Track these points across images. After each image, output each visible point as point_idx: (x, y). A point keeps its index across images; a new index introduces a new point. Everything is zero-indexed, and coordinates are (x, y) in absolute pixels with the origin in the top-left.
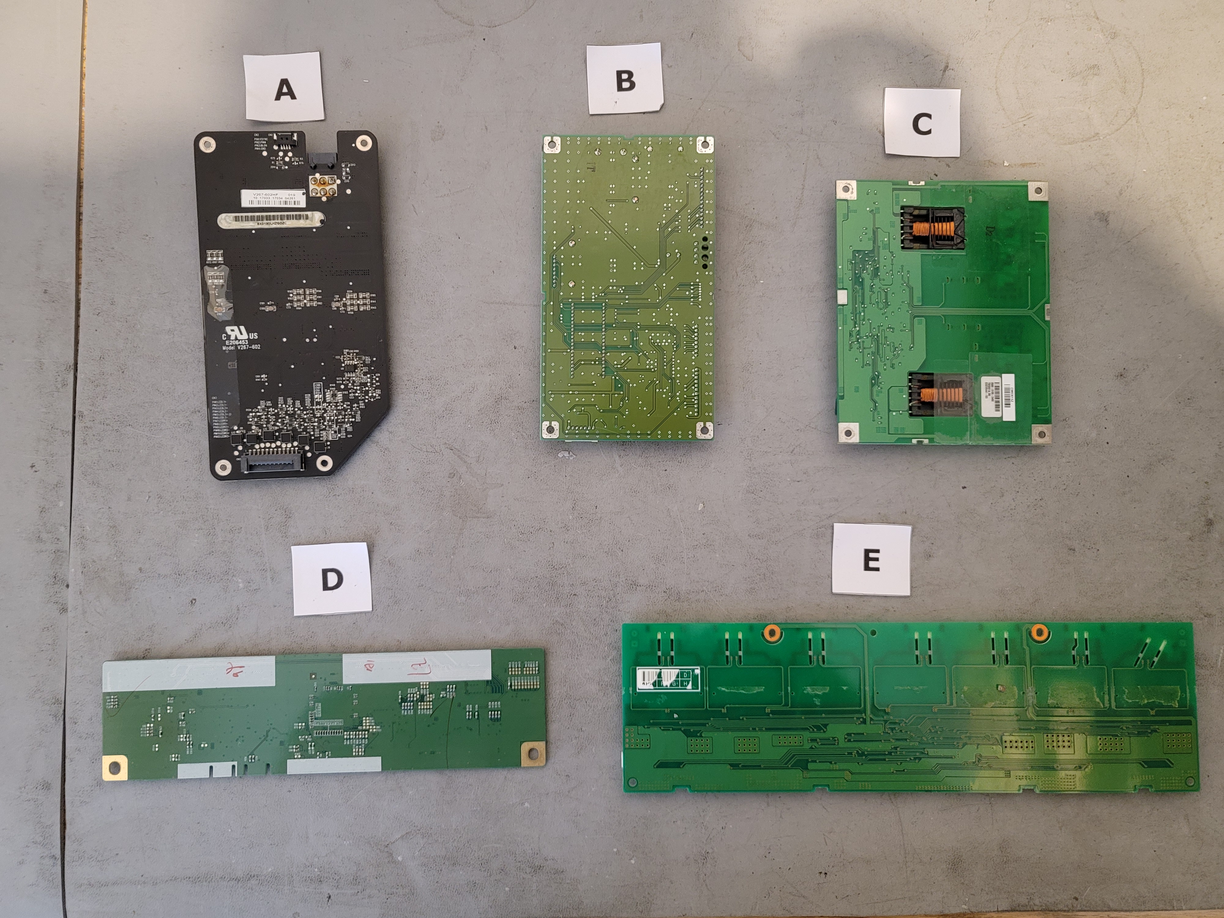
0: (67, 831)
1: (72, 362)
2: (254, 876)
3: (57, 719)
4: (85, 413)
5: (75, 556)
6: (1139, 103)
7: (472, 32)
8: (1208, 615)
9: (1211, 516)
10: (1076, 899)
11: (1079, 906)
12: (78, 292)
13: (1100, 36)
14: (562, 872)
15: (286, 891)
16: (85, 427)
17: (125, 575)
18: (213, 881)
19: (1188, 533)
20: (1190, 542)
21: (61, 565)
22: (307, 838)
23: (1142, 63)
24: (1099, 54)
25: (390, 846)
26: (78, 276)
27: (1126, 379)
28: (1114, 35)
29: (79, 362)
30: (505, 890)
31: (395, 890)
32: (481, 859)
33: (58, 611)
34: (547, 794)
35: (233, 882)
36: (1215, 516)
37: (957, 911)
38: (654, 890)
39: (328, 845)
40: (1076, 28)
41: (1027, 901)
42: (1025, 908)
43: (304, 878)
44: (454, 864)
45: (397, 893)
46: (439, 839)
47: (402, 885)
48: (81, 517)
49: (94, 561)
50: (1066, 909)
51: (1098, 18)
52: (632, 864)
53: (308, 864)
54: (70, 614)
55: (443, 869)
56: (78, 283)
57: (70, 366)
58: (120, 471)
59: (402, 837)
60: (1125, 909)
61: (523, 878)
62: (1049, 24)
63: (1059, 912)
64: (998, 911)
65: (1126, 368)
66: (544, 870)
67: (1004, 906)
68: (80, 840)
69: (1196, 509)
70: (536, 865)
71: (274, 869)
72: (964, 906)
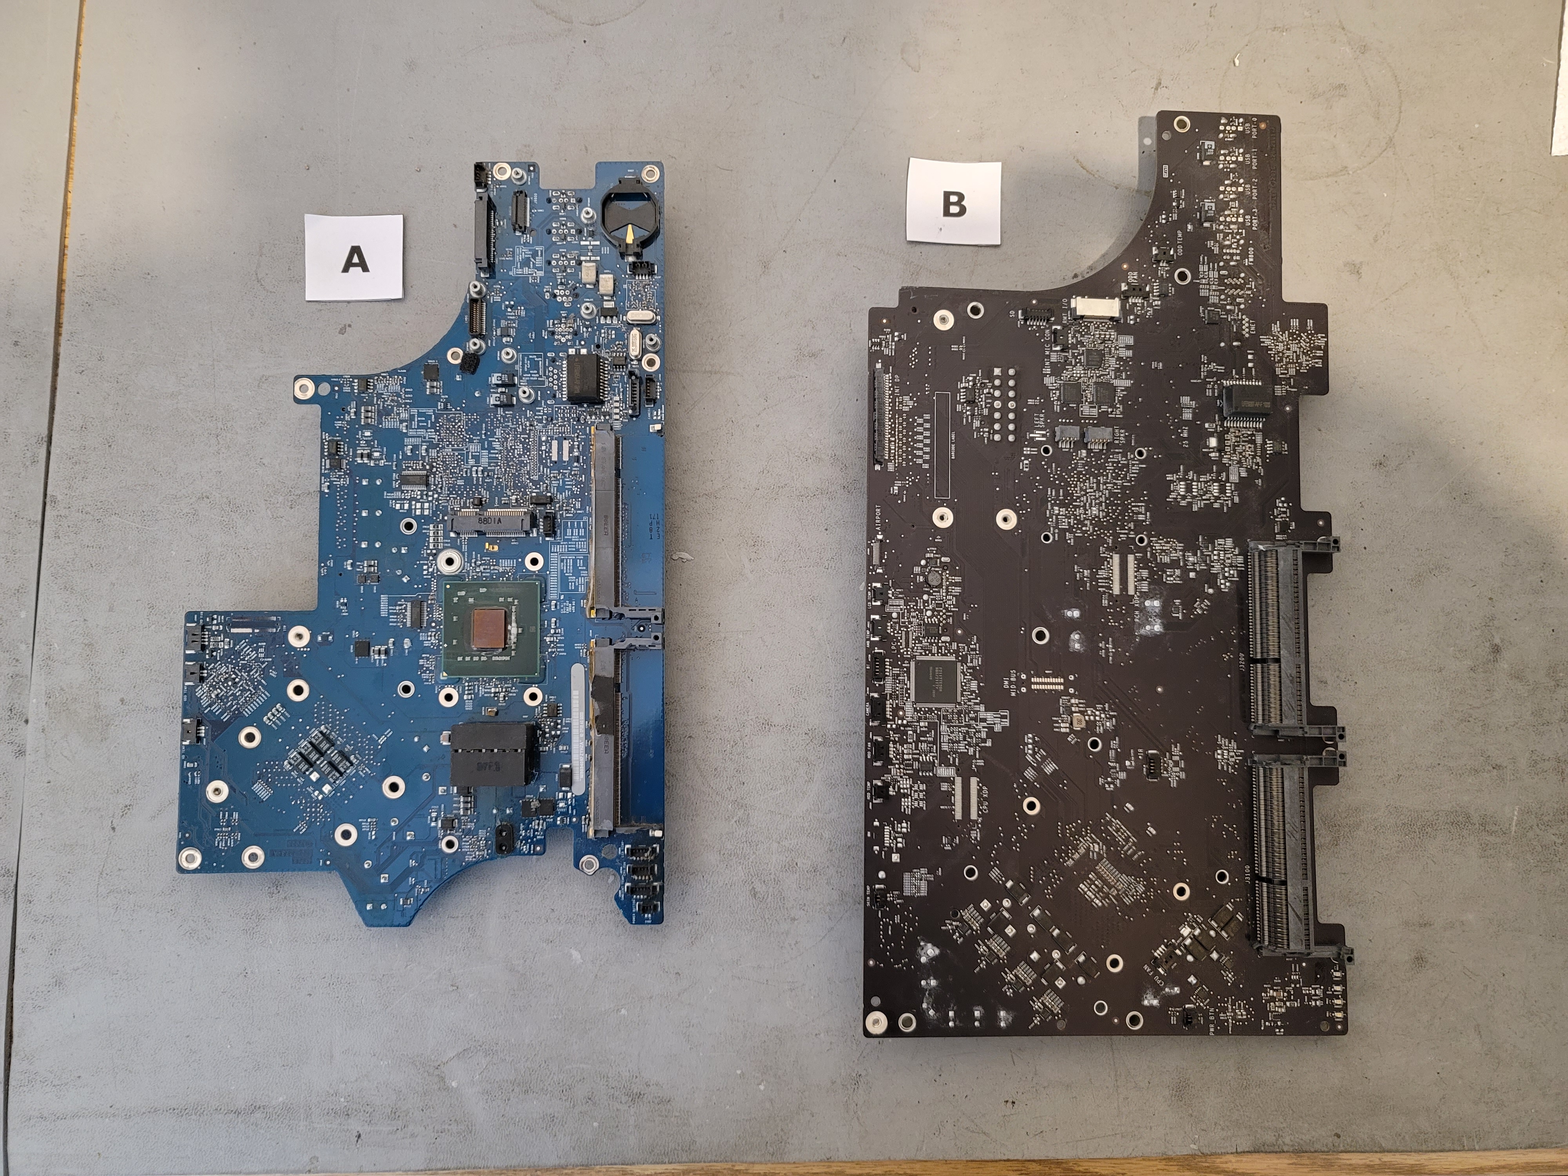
0: (14, 1046)
1: (45, 432)
2: (259, 1108)
3: (7, 896)
4: (60, 498)
5: (38, 682)
6: (1396, 131)
7: (569, 30)
8: (1496, 767)
9: (1497, 641)
10: (1338, 1136)
11: (1341, 1146)
12: (57, 344)
13: (1347, 50)
14: (669, 1101)
15: (301, 1128)
16: (58, 516)
17: (102, 707)
18: (205, 1113)
19: (1469, 663)
20: (1472, 674)
21: (19, 694)
22: (332, 1057)
23: (1399, 83)
24: (1347, 71)
25: (442, 1065)
26: (58, 325)
27: (1387, 469)
28: (1364, 49)
29: (54, 433)
30: (593, 1126)
31: (446, 1127)
32: (561, 1084)
33: (14, 754)
34: (651, 998)
35: (232, 1116)
36: (1502, 640)
37: (1185, 1152)
38: (790, 1125)
39: (359, 1065)
40: (1317, 39)
41: (1275, 1138)
42: (1272, 1149)
43: (326, 1111)
44: (526, 1092)
45: (448, 1130)
46: (507, 1058)
47: (456, 1120)
48: (48, 632)
49: (62, 689)
50: (1326, 1150)
51: (1343, 29)
52: (760, 1091)
53: (332, 1092)
54: (29, 758)
55: (512, 1099)
56: (58, 334)
57: (42, 438)
58: (101, 573)
59: (458, 1055)
60: (1401, 1148)
61: (618, 1110)
62: (1284, 34)
63: (1316, 1154)
64: (1237, 1152)
65: (1387, 455)
66: (644, 1099)
67: (1245, 1146)
68: (31, 1058)
69: (1478, 633)
70: (634, 1092)
71: (287, 1099)
72: (1192, 1146)
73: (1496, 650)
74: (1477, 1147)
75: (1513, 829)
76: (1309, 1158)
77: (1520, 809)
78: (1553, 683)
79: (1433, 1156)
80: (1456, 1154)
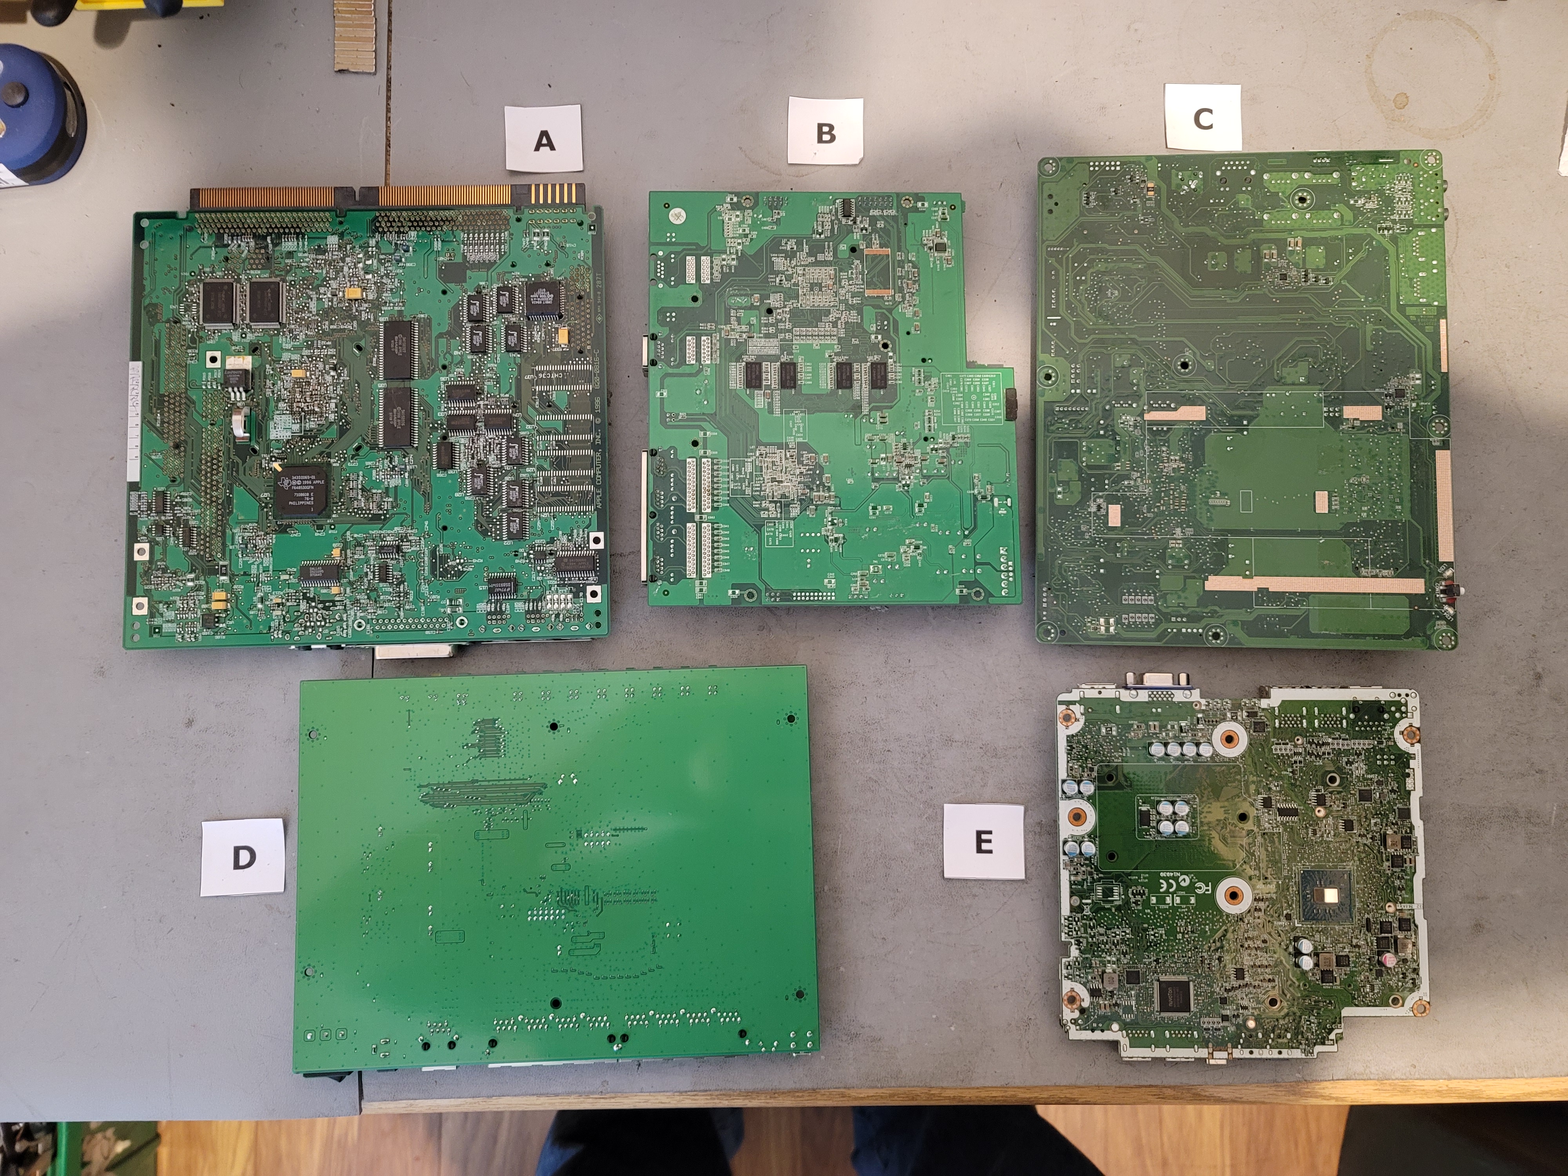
9: (1539, 670)
11: (1417, 1074)
14: (879, 1040)
19: (1517, 687)
20: (1519, 696)
36: (1543, 669)
38: (976, 1058)
42: (1361, 1077)
52: (952, 1031)
63: (1396, 1081)
69: (1524, 663)
72: (1297, 1075)
73: (1538, 677)
74: (1526, 1075)
75: (1553, 820)
76: (1390, 1085)
77: (1558, 806)
79: (1490, 1082)
80: (1508, 1081)
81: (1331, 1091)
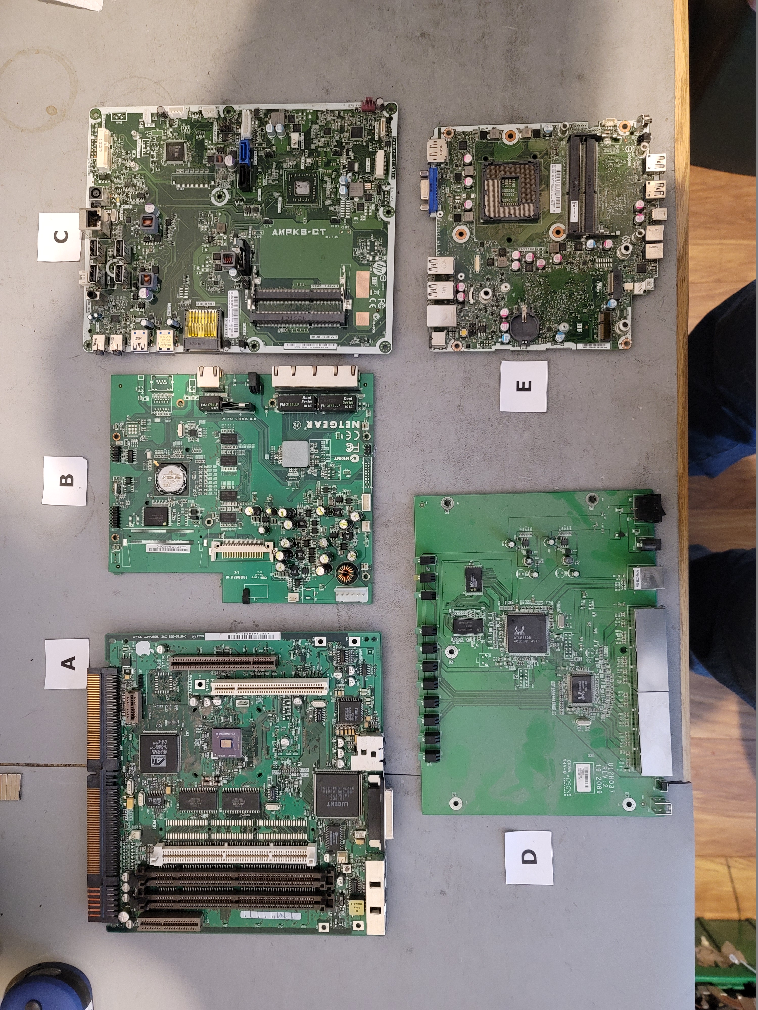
6: (151, 80)
7: (97, 511)
9: (419, 34)
10: (667, 120)
11: (672, 118)
14: (647, 454)
19: (430, 49)
20: (436, 47)
23: (125, 78)
27: (329, 89)
34: (596, 464)
36: (419, 31)
38: (660, 394)
42: (673, 153)
50: (674, 126)
52: (642, 408)
60: (673, 89)
61: (651, 480)
63: (676, 131)
64: (675, 171)
69: (414, 44)
72: (671, 193)
73: (423, 34)
74: (673, 50)
75: (514, 28)
76: (678, 135)
77: (504, 25)
78: (441, 6)
79: (677, 72)
80: (676, 61)
81: (681, 172)
